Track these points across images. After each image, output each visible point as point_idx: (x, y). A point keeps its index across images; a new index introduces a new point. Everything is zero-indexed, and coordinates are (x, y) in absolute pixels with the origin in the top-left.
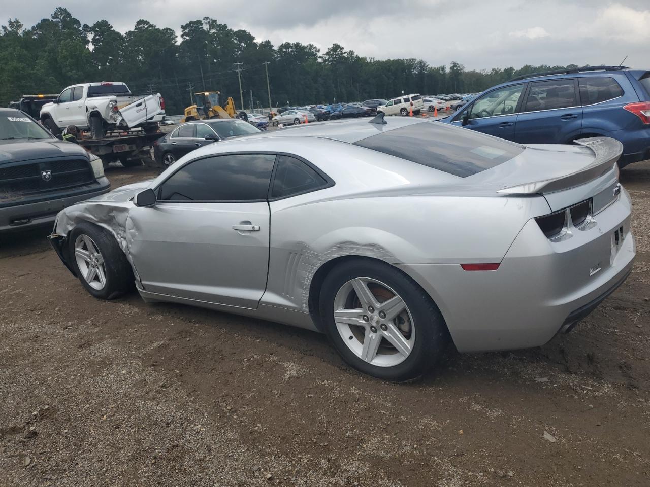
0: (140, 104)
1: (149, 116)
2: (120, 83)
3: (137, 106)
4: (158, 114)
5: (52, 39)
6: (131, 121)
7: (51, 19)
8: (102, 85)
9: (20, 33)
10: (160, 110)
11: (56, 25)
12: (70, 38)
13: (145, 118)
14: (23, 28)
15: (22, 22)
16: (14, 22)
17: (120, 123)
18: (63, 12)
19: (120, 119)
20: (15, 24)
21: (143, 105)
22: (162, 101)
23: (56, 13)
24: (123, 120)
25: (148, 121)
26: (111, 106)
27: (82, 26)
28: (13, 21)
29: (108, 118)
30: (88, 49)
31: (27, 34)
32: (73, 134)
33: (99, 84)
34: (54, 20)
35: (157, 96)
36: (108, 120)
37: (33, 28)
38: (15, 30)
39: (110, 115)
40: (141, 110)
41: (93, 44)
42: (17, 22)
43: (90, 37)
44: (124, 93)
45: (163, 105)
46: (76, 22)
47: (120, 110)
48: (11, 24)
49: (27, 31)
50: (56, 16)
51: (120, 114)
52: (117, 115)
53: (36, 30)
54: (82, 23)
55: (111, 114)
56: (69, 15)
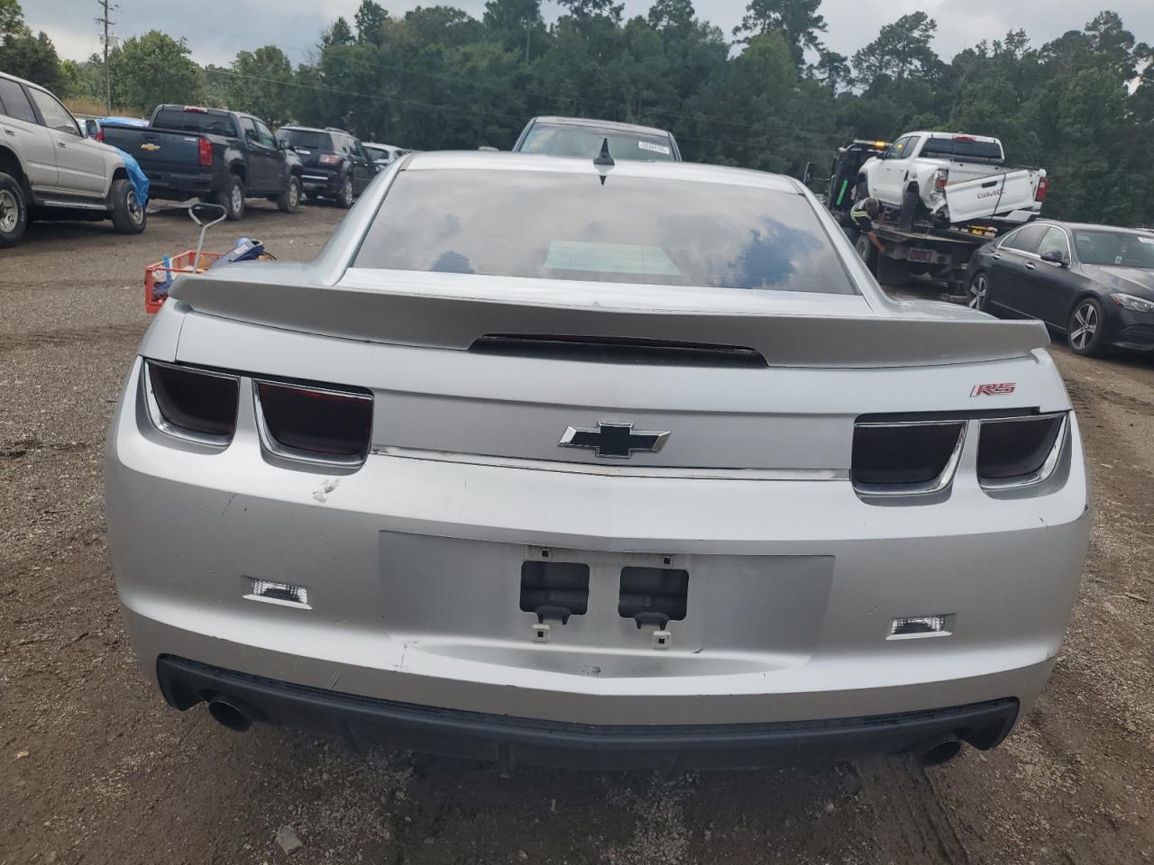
0: (994, 184)
1: (1001, 209)
2: (990, 140)
3: (985, 186)
4: (1023, 209)
5: (1067, 67)
6: (957, 210)
7: (1083, 31)
8: (953, 139)
9: (1019, 54)
10: (1030, 202)
11: (1085, 41)
12: (1098, 66)
13: (991, 211)
14: (1026, 46)
15: (1028, 35)
16: (1017, 33)
17: (938, 212)
18: (1112, 19)
19: (942, 203)
20: (1016, 39)
21: (998, 186)
22: (1042, 185)
23: (1096, 22)
24: (946, 206)
25: (995, 218)
26: (936, 176)
27: (1135, 46)
28: (1014, 33)
29: (928, 198)
30: (1127, 87)
31: (1031, 56)
32: (869, 214)
33: (949, 136)
34: (1087, 33)
35: (1037, 173)
36: (927, 201)
37: (1045, 48)
38: (1013, 48)
39: (932, 193)
40: (988, 194)
41: (1142, 80)
42: (1022, 34)
43: (1141, 66)
44: (987, 159)
45: (1040, 194)
46: (1129, 38)
47: (946, 188)
48: (1010, 38)
49: (1031, 50)
50: (1094, 26)
51: (945, 197)
52: (940, 196)
53: (1048, 51)
54: (1138, 41)
55: (933, 191)
56: (1119, 24)
